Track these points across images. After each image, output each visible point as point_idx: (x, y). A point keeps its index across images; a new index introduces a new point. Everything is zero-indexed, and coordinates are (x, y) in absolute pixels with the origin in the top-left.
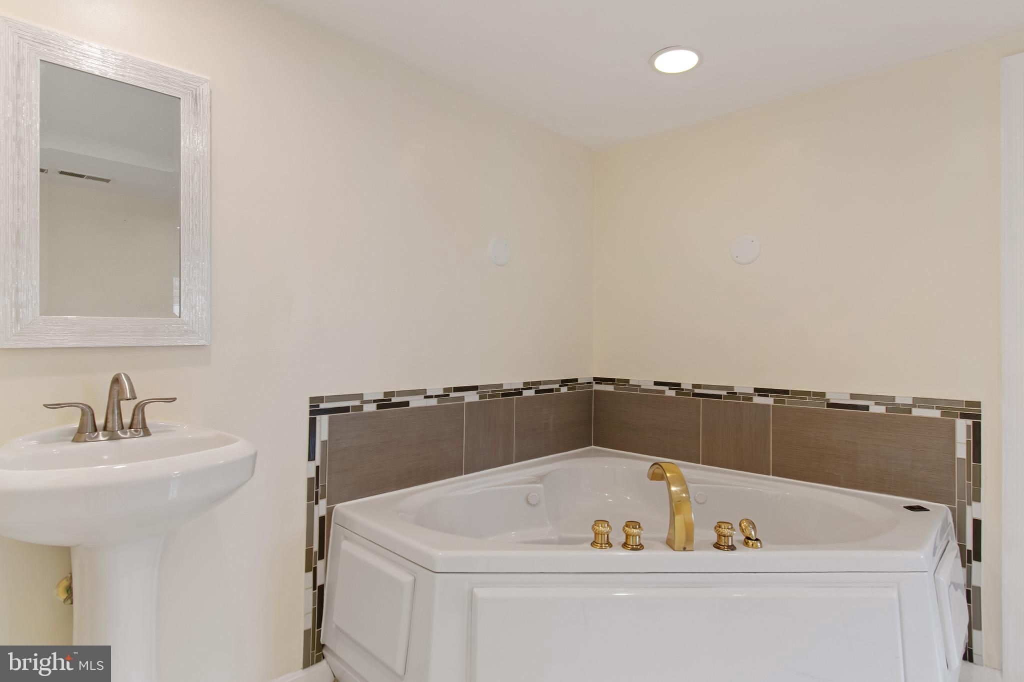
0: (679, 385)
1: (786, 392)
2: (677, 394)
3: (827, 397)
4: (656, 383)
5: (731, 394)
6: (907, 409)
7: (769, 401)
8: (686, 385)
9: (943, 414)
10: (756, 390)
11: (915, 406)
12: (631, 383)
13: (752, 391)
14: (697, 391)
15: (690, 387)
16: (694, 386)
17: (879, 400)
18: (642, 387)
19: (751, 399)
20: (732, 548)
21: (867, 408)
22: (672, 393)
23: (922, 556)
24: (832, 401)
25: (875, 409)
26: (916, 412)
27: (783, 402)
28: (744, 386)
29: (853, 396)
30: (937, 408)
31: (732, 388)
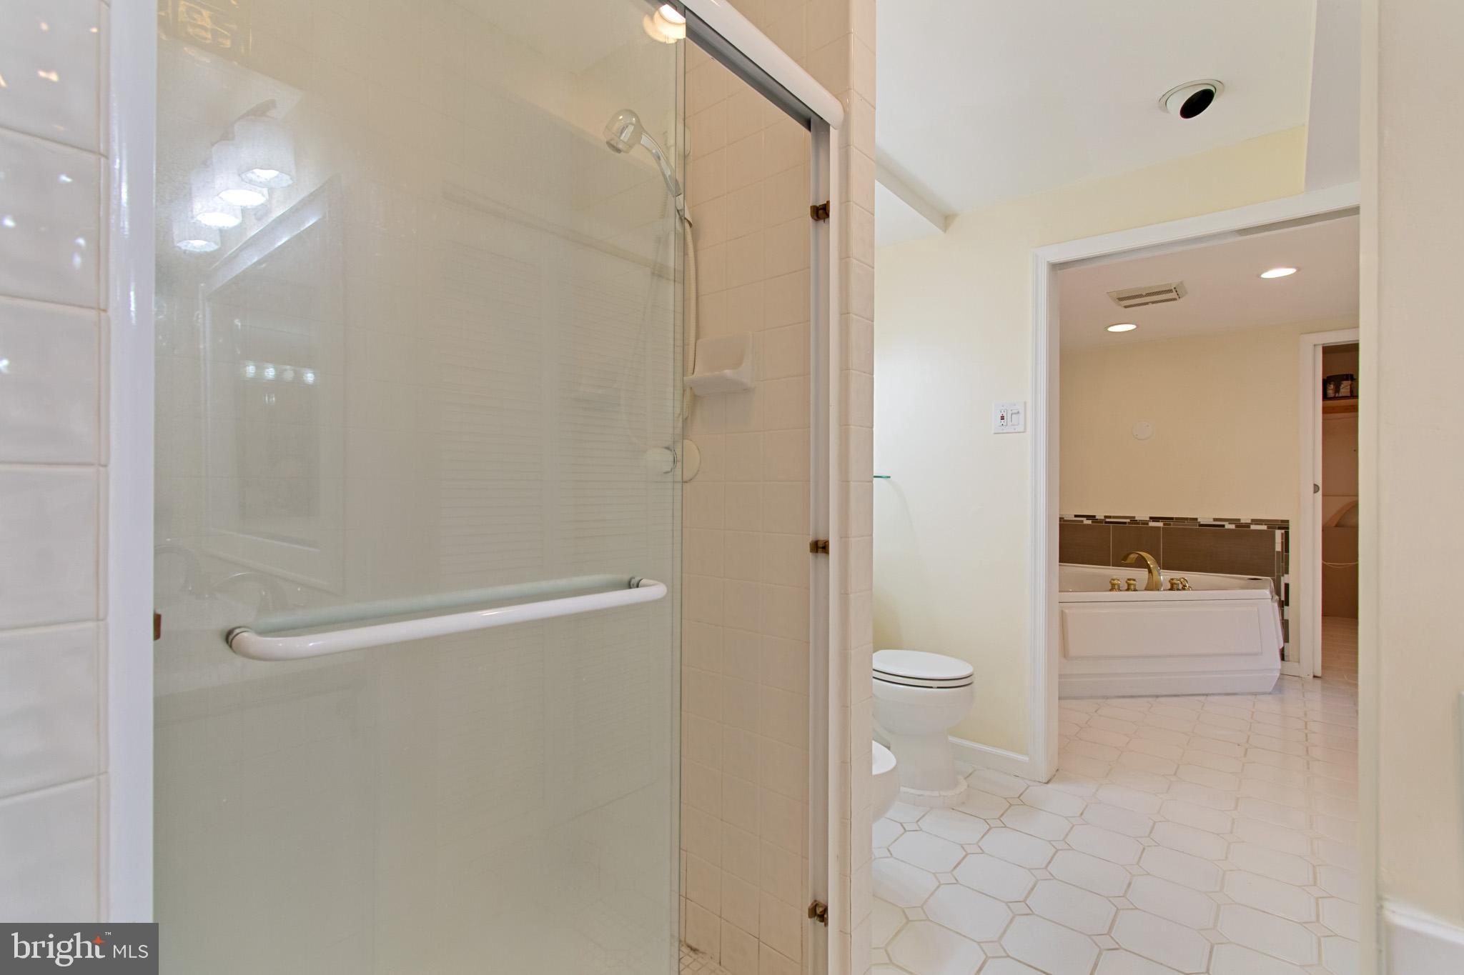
0: (1094, 516)
1: (1172, 519)
2: (1092, 522)
3: (1199, 520)
4: (1076, 516)
5: (1133, 520)
6: (1247, 526)
7: (1160, 524)
8: (1100, 516)
9: (1268, 528)
10: (1151, 518)
11: (1252, 524)
13: (1148, 519)
14: (1108, 520)
15: (1103, 518)
16: (1106, 517)
17: (1231, 521)
18: (1065, 519)
19: (1148, 524)
20: (1178, 590)
21: (1223, 526)
22: (1089, 522)
23: (1267, 593)
24: (1202, 523)
25: (1228, 526)
26: (1253, 527)
27: (1170, 525)
28: (1142, 515)
29: (1215, 520)
30: (1265, 524)
31: (1134, 517)
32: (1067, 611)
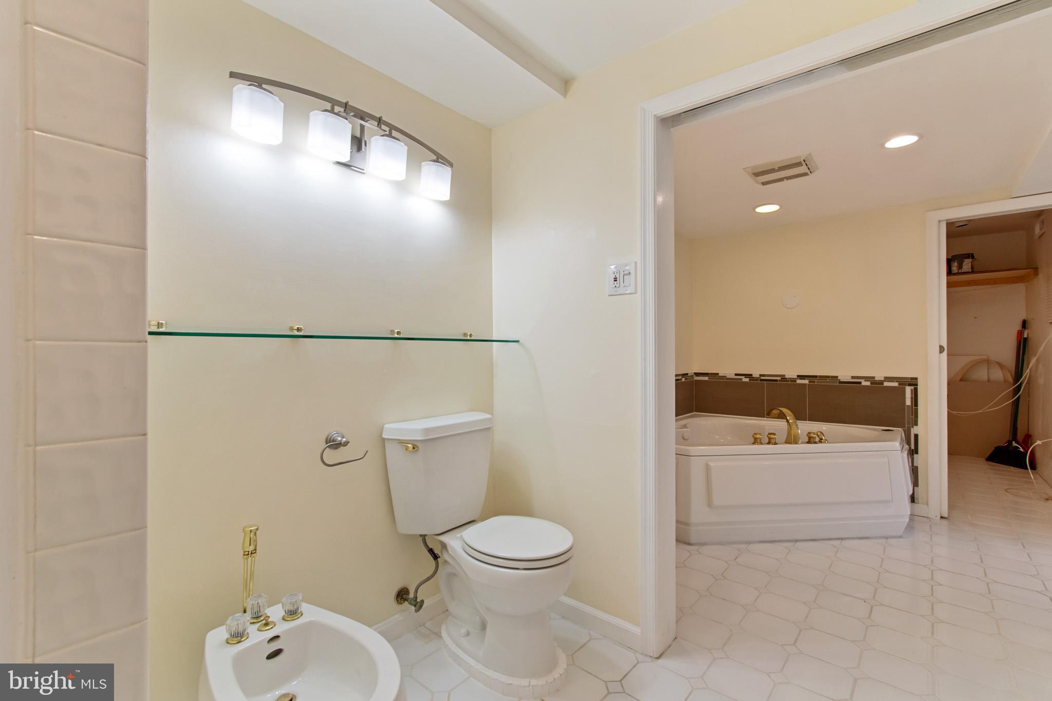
0: (751, 375)
1: (816, 377)
2: (750, 380)
3: (839, 378)
4: (736, 375)
5: (783, 378)
6: (881, 383)
7: (806, 382)
8: (756, 374)
9: (899, 384)
10: (798, 376)
11: (885, 381)
12: (720, 375)
13: (796, 377)
14: (762, 378)
15: (758, 376)
16: (761, 375)
17: (866, 378)
18: (727, 377)
19: (796, 381)
20: (815, 443)
21: (860, 383)
22: (747, 380)
23: (897, 445)
24: (841, 380)
25: (864, 383)
26: (886, 384)
27: (814, 382)
28: (791, 374)
29: (853, 377)
30: (896, 382)
31: (784, 375)
32: (712, 464)
